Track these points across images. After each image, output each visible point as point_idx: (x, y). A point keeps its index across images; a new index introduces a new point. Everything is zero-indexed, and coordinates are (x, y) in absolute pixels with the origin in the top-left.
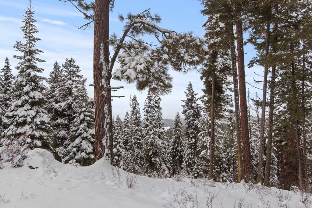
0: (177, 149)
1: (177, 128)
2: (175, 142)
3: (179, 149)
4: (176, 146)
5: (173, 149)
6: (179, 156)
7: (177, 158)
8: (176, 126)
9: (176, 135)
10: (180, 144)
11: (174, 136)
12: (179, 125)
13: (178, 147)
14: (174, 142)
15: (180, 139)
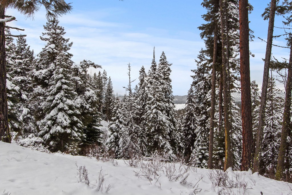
0: (189, 127)
1: (191, 103)
2: (188, 119)
3: (192, 127)
4: (188, 123)
5: (185, 126)
6: (192, 135)
7: (189, 137)
8: (189, 101)
9: (189, 111)
10: (194, 121)
11: (187, 113)
12: (193, 100)
13: (190, 124)
14: (186, 119)
15: (193, 116)
